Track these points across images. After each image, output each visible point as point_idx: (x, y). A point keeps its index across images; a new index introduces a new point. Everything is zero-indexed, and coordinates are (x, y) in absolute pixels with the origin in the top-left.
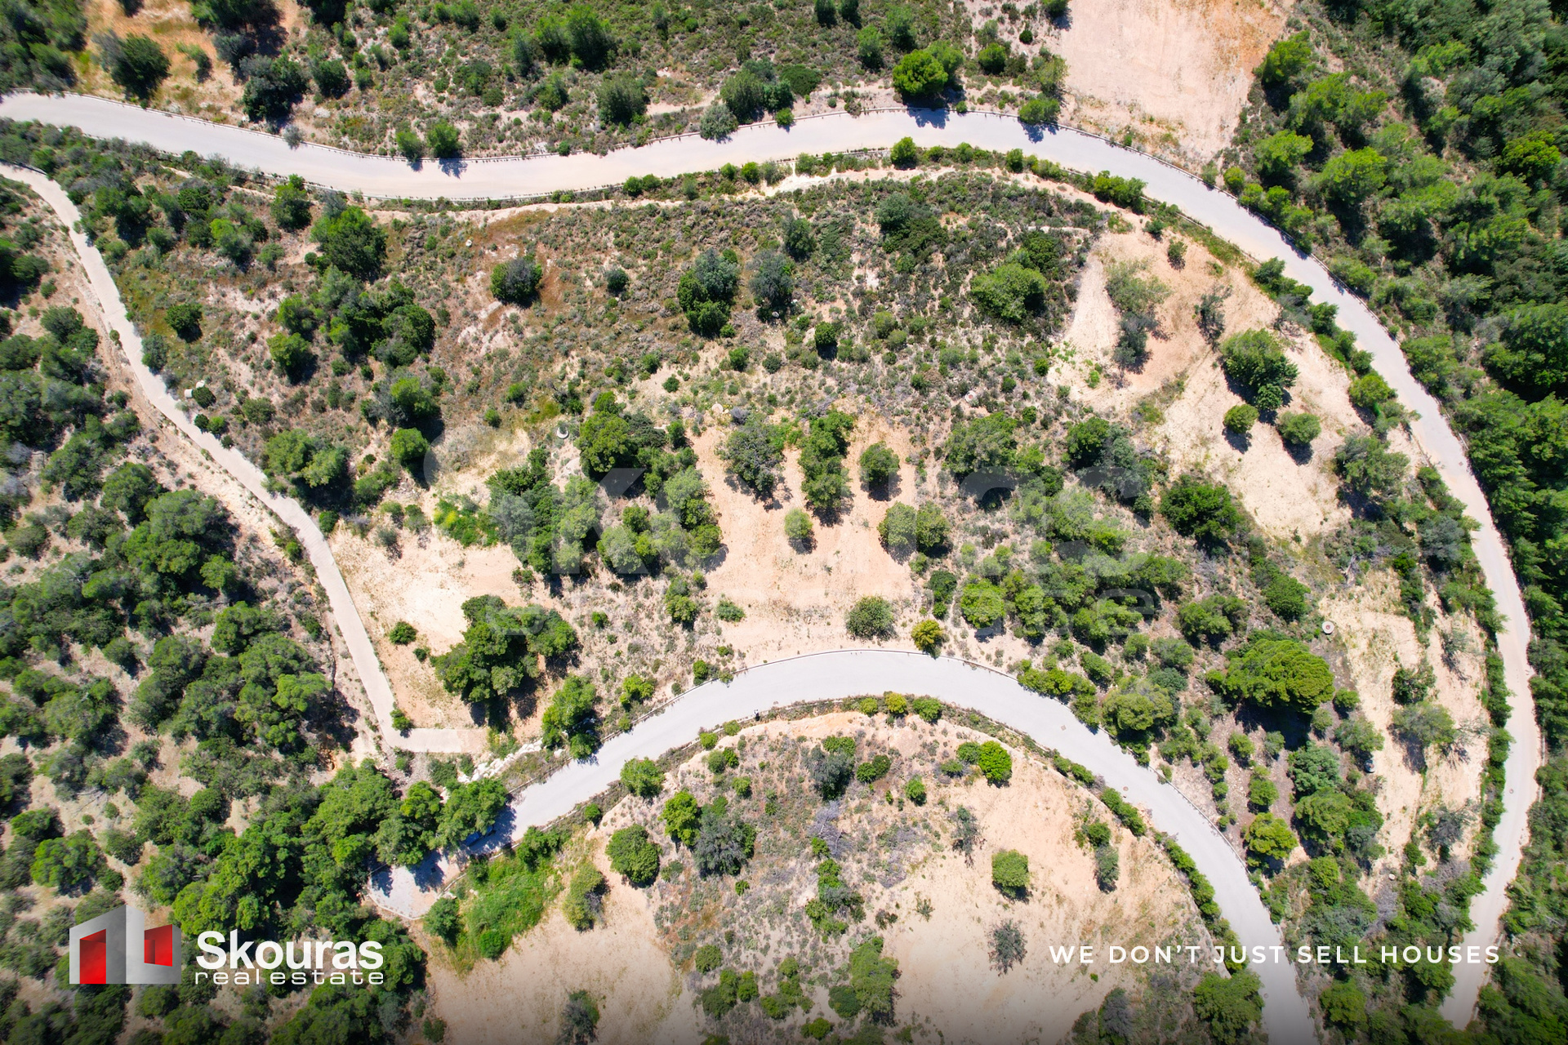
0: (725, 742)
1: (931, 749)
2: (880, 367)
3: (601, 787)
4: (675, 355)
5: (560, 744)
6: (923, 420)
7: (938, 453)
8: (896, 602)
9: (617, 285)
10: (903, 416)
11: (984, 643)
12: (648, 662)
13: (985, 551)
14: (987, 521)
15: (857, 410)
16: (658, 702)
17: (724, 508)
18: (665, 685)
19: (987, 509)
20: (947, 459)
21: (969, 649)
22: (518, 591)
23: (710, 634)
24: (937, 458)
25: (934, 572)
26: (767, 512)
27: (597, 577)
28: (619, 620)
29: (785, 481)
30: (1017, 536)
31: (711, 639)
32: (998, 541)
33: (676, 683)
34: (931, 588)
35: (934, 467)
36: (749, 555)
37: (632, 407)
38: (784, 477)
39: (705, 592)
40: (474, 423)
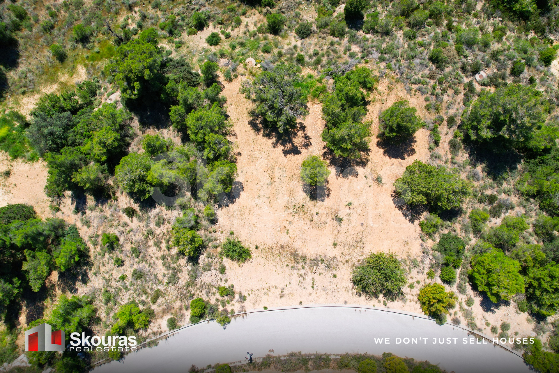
2: (401, 41)
6: (438, 90)
8: (404, 261)
10: (420, 85)
11: (489, 313)
12: (149, 291)
13: (492, 219)
14: (495, 190)
15: (378, 75)
16: (152, 333)
17: (245, 148)
18: (162, 317)
19: (494, 179)
20: (460, 127)
21: (474, 318)
22: (49, 203)
23: (214, 271)
24: (450, 126)
25: (443, 234)
26: (285, 156)
27: (116, 200)
28: (129, 244)
29: (306, 129)
30: (521, 208)
31: (214, 277)
32: (505, 211)
33: (172, 316)
34: (439, 251)
35: (447, 134)
36: (262, 196)
37: (176, 53)
38: (306, 125)
39: (215, 227)
40: (44, 56)
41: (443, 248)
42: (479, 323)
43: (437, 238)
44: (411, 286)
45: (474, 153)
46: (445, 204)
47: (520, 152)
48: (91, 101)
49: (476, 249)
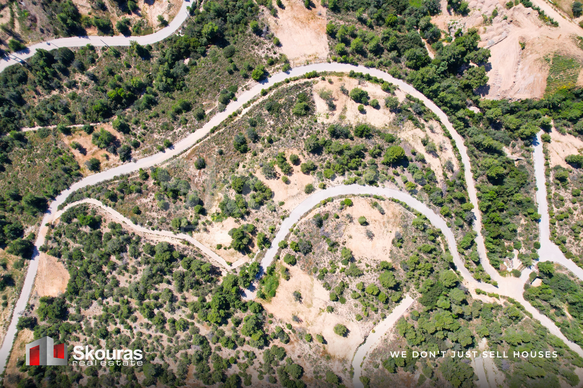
0: (295, 229)
1: (335, 207)
2: (283, 139)
3: (276, 251)
4: (241, 160)
5: (263, 248)
6: (298, 145)
7: (304, 149)
8: (312, 183)
9: (221, 153)
10: (293, 146)
11: (334, 181)
12: (271, 222)
13: (324, 163)
14: (321, 157)
15: (284, 150)
16: (278, 229)
17: (269, 184)
18: (277, 225)
21: (332, 184)
22: (237, 224)
25: (317, 173)
26: (278, 180)
27: (252, 212)
28: (261, 218)
29: (277, 172)
30: (329, 157)
31: (281, 211)
32: (326, 160)
33: (279, 223)
34: (318, 176)
35: (305, 153)
36: (279, 191)
37: (239, 175)
39: (274, 203)
40: (209, 197)
44: (316, 186)
45: (313, 153)
46: (313, 167)
47: (322, 146)
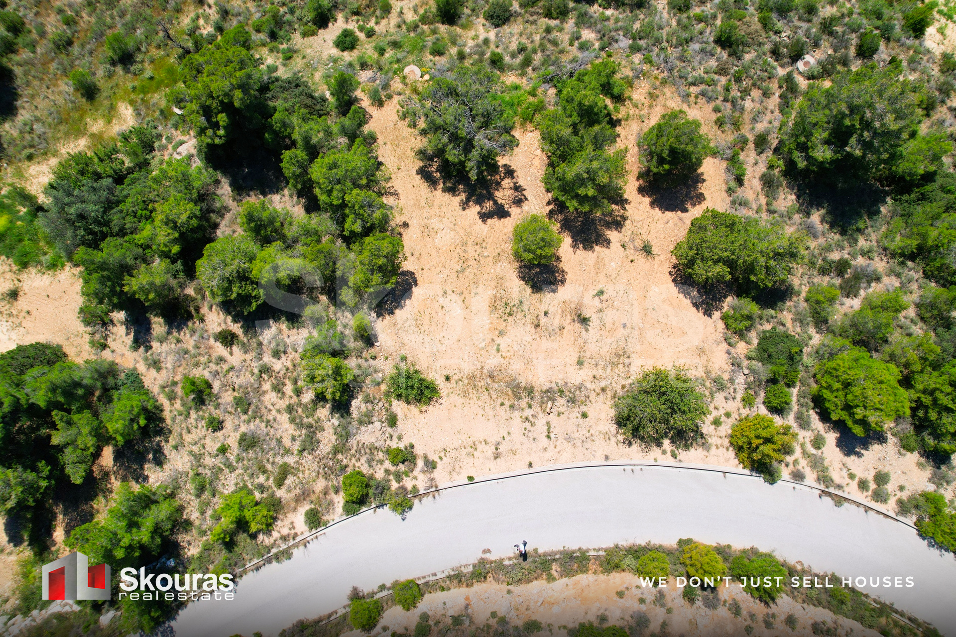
6: (735, 93)
10: (703, 87)
11: (853, 457)
12: (269, 467)
13: (845, 300)
14: (846, 252)
15: (631, 74)
16: (281, 538)
17: (414, 215)
18: (295, 509)
19: (843, 233)
20: (776, 151)
21: (827, 468)
22: (87, 338)
23: (377, 424)
24: (759, 150)
25: (764, 332)
26: (484, 221)
27: (202, 320)
28: (230, 392)
29: (515, 174)
30: (893, 278)
31: (378, 434)
32: (865, 285)
33: (313, 506)
34: (760, 359)
35: (756, 164)
36: (449, 292)
37: (284, 69)
38: (515, 168)
39: (372, 351)
40: (60, 93)
41: (765, 353)
42: (837, 475)
43: (754, 337)
44: (717, 423)
45: (805, 193)
46: (763, 277)
47: (883, 186)
48: (146, 160)
49: (821, 352)
